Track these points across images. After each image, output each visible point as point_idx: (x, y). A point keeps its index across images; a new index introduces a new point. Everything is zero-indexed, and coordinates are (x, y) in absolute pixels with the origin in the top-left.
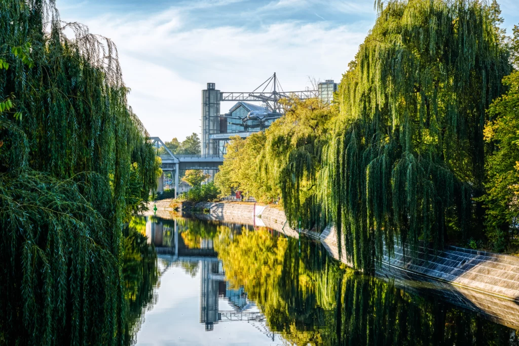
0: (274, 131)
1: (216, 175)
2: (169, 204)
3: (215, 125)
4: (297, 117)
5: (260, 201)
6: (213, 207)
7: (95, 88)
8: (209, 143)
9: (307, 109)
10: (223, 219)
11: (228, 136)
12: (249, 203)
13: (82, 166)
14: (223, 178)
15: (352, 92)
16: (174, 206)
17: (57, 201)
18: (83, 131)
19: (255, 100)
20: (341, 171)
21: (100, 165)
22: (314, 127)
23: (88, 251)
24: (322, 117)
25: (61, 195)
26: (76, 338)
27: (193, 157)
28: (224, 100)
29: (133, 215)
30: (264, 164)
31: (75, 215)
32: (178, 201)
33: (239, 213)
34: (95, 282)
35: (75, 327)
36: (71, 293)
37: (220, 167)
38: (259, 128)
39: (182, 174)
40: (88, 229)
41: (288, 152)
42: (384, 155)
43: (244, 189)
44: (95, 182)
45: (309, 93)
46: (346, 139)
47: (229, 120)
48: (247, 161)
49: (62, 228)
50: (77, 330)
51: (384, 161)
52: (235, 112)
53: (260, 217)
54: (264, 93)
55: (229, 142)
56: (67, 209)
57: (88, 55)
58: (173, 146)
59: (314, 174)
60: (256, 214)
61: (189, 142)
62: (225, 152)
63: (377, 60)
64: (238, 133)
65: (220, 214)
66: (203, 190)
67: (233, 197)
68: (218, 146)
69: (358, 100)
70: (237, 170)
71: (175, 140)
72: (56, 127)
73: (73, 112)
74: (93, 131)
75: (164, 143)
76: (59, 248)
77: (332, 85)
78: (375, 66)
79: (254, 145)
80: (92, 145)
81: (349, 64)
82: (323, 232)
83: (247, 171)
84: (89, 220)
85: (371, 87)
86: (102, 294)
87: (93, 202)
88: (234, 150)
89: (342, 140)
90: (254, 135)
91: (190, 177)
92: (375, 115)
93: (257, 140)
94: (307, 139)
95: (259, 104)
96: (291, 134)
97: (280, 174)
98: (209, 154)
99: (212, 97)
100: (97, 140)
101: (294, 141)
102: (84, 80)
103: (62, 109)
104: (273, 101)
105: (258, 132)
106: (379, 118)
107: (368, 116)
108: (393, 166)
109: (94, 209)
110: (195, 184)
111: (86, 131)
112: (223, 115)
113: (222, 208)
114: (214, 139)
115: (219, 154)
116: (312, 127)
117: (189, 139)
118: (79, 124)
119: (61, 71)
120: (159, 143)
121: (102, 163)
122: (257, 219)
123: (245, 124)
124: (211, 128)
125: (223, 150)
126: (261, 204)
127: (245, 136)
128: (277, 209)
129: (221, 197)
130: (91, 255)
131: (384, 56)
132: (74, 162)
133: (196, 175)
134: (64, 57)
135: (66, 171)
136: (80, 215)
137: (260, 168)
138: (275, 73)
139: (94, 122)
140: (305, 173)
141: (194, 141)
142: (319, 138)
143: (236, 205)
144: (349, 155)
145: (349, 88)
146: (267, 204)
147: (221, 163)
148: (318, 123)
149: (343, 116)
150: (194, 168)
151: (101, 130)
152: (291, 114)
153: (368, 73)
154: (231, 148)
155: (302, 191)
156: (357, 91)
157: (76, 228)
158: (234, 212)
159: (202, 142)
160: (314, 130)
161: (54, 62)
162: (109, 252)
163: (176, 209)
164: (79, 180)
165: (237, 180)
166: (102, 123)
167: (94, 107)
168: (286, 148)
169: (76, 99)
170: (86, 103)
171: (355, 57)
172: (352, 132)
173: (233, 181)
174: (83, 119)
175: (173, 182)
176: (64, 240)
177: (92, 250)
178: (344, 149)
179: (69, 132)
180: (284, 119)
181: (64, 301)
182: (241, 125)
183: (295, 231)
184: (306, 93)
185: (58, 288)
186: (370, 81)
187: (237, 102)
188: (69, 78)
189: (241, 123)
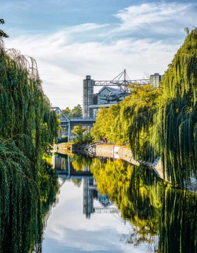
0: (125, 103)
1: (92, 129)
2: (65, 145)
3: (91, 100)
4: (138, 96)
5: (117, 144)
6: (90, 147)
7: (24, 86)
8: (87, 110)
9: (144, 91)
10: (96, 154)
11: (98, 106)
12: (111, 145)
13: (17, 130)
14: (95, 131)
15: (170, 82)
16: (68, 147)
17: (4, 152)
18: (18, 110)
19: (114, 85)
20: (164, 128)
21: (27, 130)
22: (148, 102)
23: (21, 179)
24: (152, 96)
25: (6, 148)
26: (15, 229)
27: (78, 118)
28: (96, 85)
29: (44, 152)
30: (119, 123)
31: (14, 159)
32: (70, 144)
33: (105, 150)
34: (25, 197)
35: (15, 223)
36: (12, 204)
37: (94, 124)
38: (116, 101)
39: (72, 128)
40: (21, 167)
41: (133, 116)
42: (189, 119)
43: (107, 137)
44: (25, 140)
45: (144, 81)
46: (167, 110)
47: (98, 97)
48: (109, 121)
49: (7, 167)
50: (16, 225)
51: (189, 122)
52: (102, 92)
53: (117, 153)
54: (119, 81)
55: (99, 109)
56: (9, 156)
57: (20, 67)
58: (66, 112)
59: (147, 129)
60: (115, 152)
61: (76, 110)
62: (96, 115)
63: (185, 64)
64: (104, 104)
65: (94, 151)
66: (84, 137)
67: (101, 141)
68: (92, 112)
69: (174, 87)
70: (103, 126)
71: (68, 108)
72: (2, 109)
73: (12, 100)
74: (23, 110)
75: (62, 110)
76: (5, 178)
77: (158, 76)
78: (184, 68)
79: (113, 111)
80: (23, 118)
81: (169, 65)
82: (154, 163)
83: (109, 127)
84: (22, 162)
85: (181, 80)
86: (29, 204)
87: (24, 151)
88: (102, 114)
89: (165, 110)
90: (113, 106)
91: (77, 130)
92: (184, 96)
93: (115, 108)
94: (144, 108)
95: (116, 87)
96: (134, 106)
97: (128, 129)
98: (87, 117)
99: (89, 83)
100: (26, 115)
101: (136, 110)
102: (18, 81)
103: (6, 98)
104: (124, 85)
105: (115, 104)
106: (186, 97)
107: (180, 96)
108: (194, 125)
109: (25, 156)
110: (79, 134)
111: (19, 110)
112: (95, 94)
113: (95, 148)
114: (90, 108)
115: (93, 116)
116: (147, 102)
117: (76, 108)
118: (16, 106)
119: (5, 77)
120: (59, 110)
121: (29, 128)
122: (115, 155)
123: (108, 99)
124: (89, 101)
125: (95, 114)
126: (117, 145)
127: (108, 106)
128: (127, 148)
129: (95, 142)
130: (23, 182)
131: (189, 62)
132: (13, 128)
133: (80, 128)
134: (7, 68)
135: (8, 133)
136: (17, 159)
137: (117, 125)
138: (125, 69)
139: (24, 105)
140: (143, 128)
141: (79, 109)
142: (151, 108)
143: (103, 146)
144: (169, 118)
145: (168, 80)
146: (121, 146)
147: (94, 122)
148: (150, 99)
149: (165, 96)
150: (79, 125)
151: (28, 110)
152: (134, 94)
153: (180, 71)
154: (100, 113)
155: (141, 138)
156: (173, 82)
157: (14, 167)
158: (102, 150)
159: (83, 109)
160: (148, 103)
161: (1, 71)
162: (33, 180)
163: (69, 149)
164: (16, 139)
165: (104, 132)
166: (29, 106)
167: (24, 96)
168: (132, 114)
169: (14, 92)
170: (19, 94)
171: (172, 61)
172: (170, 105)
173: (101, 132)
174: (18, 104)
175: (67, 132)
176: (8, 174)
177: (24, 179)
178: (166, 115)
179: (10, 111)
180: (131, 97)
181: (8, 209)
182: (106, 100)
183: (138, 162)
184: (143, 81)
185: (5, 202)
186: (181, 76)
187: (103, 86)
188: (10, 80)
189: (106, 98)
